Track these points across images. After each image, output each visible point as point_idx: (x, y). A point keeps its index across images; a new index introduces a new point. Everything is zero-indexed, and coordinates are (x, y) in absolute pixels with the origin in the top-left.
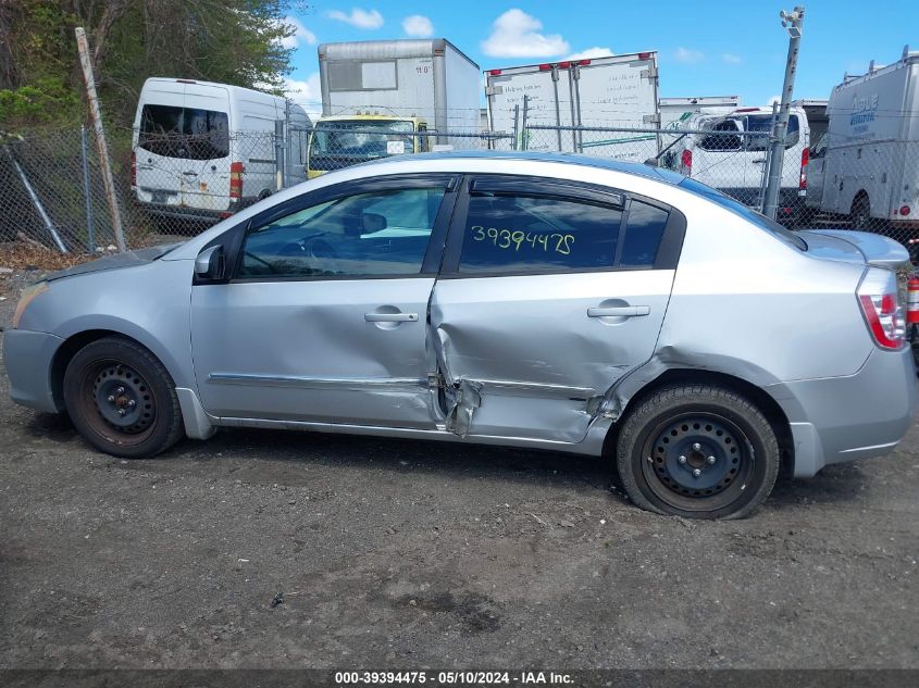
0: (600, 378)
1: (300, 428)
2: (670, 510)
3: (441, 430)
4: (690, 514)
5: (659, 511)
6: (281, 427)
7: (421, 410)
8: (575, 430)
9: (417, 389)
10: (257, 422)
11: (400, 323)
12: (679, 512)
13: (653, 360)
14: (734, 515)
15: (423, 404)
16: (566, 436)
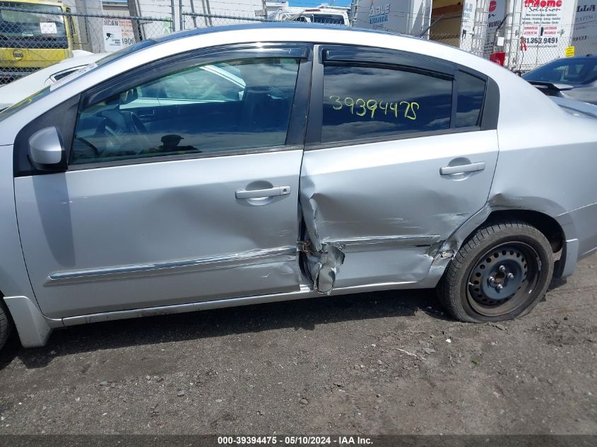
0: (445, 225)
1: (158, 313)
2: (483, 318)
3: (305, 289)
4: (498, 319)
5: (476, 321)
6: (135, 316)
7: (288, 276)
8: (419, 270)
9: (285, 258)
10: (108, 316)
11: (272, 197)
12: (490, 319)
13: (486, 206)
14: (524, 313)
15: (290, 270)
16: (412, 277)
